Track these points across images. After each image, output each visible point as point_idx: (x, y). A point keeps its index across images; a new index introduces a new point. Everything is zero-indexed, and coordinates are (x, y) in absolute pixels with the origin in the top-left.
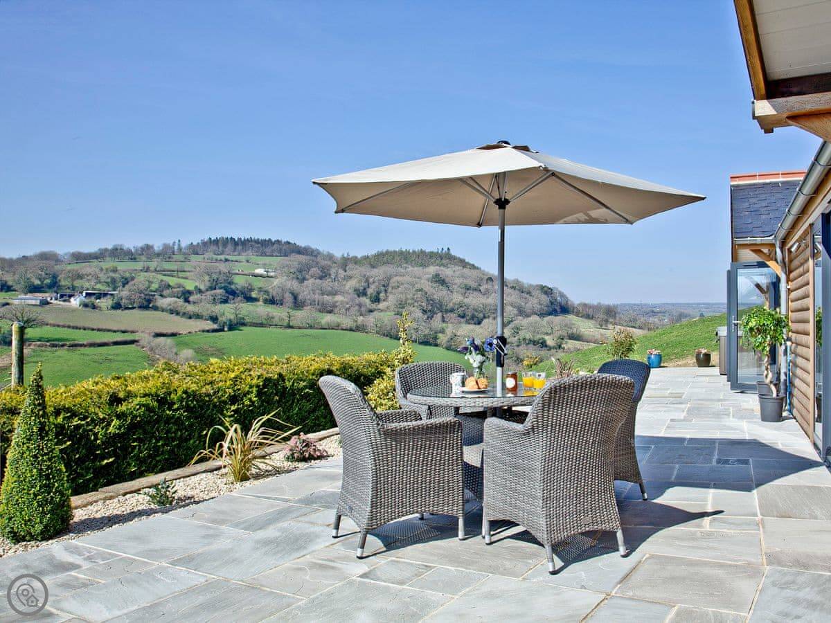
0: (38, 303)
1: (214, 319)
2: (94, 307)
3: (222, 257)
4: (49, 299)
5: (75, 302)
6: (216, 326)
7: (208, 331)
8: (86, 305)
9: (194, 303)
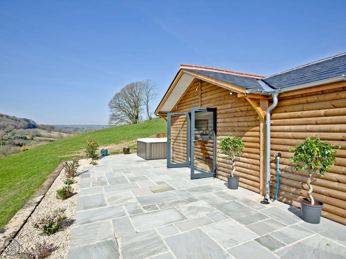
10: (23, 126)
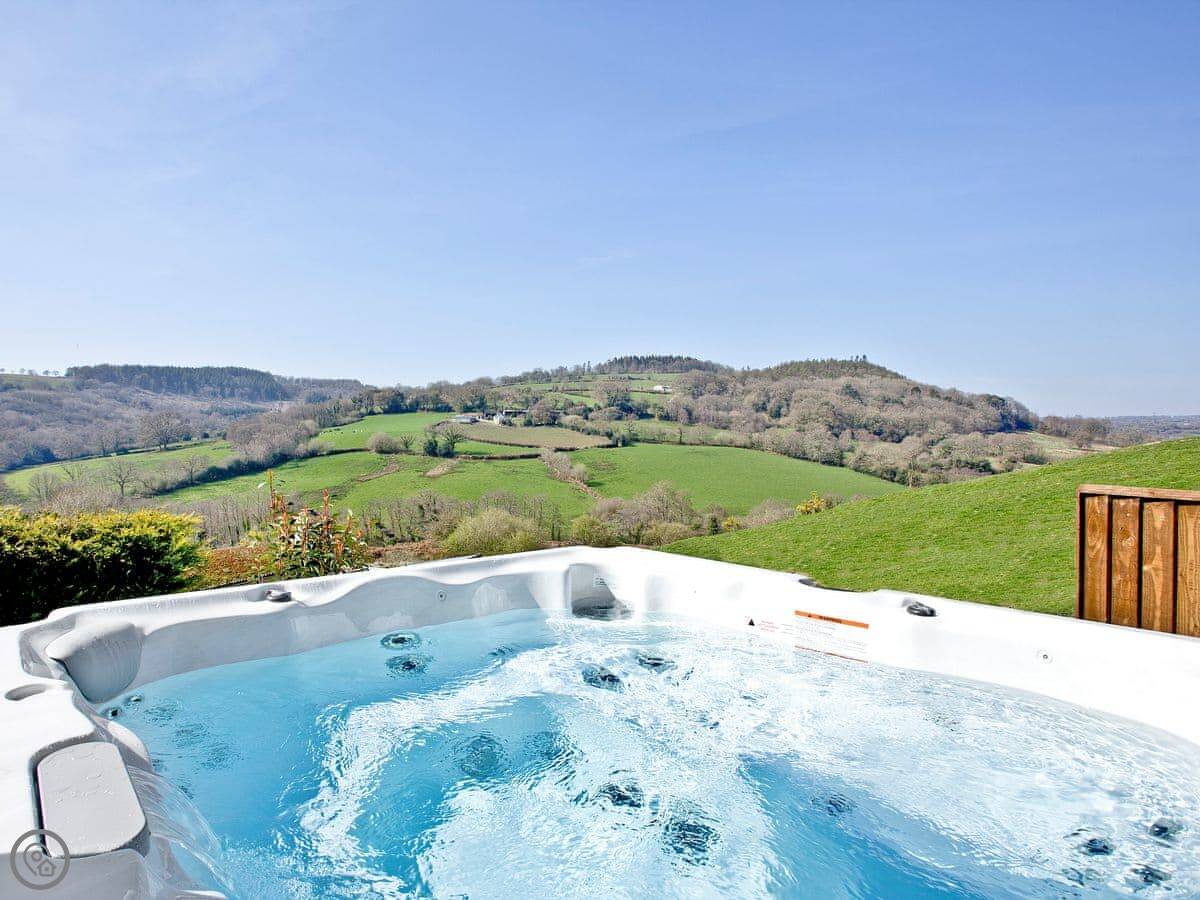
0: (469, 421)
1: (609, 435)
2: (511, 424)
3: (626, 375)
4: (477, 418)
5: (496, 420)
6: (610, 442)
7: (603, 447)
8: (504, 423)
9: (592, 420)
10: (984, 421)
